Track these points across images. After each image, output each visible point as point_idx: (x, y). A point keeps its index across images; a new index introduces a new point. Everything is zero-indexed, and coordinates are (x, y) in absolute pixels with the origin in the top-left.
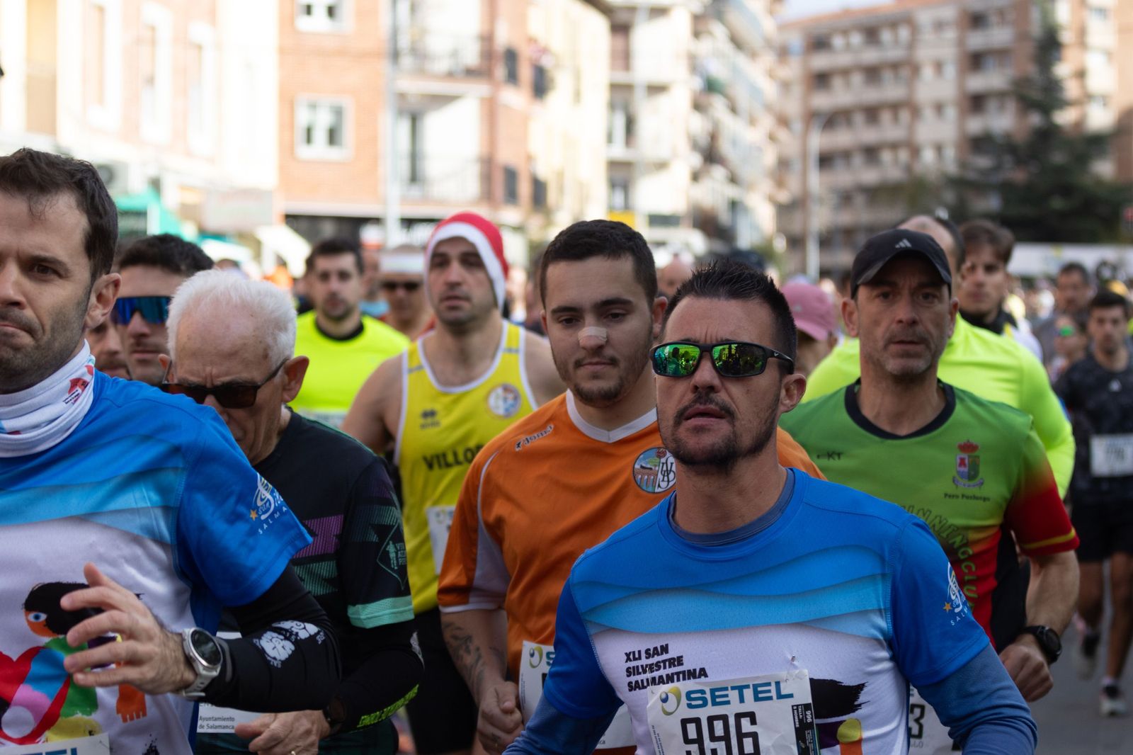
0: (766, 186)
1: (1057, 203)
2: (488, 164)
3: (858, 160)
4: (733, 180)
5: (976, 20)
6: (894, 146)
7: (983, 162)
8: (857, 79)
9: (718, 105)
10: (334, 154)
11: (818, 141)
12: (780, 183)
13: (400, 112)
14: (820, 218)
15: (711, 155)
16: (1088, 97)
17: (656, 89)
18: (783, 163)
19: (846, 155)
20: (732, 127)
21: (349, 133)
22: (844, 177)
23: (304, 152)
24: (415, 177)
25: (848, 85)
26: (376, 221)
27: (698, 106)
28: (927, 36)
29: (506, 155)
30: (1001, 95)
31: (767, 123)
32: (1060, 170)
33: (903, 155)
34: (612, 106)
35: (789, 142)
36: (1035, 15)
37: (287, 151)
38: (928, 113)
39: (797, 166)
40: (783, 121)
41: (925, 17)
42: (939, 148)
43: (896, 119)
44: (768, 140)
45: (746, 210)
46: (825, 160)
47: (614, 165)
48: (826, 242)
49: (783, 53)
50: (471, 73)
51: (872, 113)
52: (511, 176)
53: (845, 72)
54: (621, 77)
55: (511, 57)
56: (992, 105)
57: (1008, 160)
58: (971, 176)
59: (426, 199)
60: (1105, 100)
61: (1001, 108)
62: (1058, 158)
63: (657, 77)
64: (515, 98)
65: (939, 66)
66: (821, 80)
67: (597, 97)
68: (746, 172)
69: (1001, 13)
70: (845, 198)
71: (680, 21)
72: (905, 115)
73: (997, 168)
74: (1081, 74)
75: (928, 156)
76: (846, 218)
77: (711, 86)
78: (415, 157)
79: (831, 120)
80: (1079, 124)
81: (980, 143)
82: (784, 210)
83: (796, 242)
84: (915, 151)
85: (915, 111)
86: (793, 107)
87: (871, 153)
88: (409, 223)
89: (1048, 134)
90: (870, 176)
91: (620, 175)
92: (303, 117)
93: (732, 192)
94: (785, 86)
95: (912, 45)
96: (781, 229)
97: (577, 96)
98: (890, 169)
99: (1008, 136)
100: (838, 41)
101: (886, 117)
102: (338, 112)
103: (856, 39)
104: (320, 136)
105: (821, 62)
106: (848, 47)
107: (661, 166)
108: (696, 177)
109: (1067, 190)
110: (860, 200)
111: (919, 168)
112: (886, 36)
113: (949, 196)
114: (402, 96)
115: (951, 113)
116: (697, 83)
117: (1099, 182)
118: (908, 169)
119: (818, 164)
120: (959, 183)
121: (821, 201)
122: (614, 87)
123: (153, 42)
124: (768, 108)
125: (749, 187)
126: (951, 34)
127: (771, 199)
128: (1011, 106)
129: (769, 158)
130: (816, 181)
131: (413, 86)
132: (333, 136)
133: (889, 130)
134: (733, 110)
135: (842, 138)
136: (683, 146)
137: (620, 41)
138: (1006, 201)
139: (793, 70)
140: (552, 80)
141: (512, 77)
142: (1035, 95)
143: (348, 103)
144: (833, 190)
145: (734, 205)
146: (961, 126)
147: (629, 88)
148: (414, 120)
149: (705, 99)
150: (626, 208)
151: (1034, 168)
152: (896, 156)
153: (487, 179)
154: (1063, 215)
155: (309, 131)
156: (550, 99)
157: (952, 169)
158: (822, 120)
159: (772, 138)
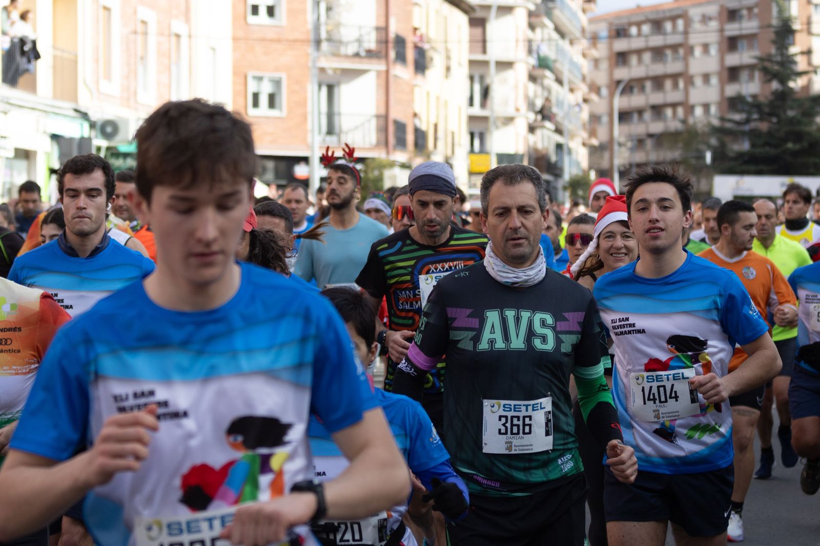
0: (584, 135)
1: (790, 145)
2: (384, 119)
3: (647, 116)
4: (558, 131)
5: (733, 15)
6: (674, 106)
7: (737, 117)
8: (647, 57)
9: (548, 77)
10: (274, 113)
12: (593, 133)
13: (320, 86)
14: (621, 157)
16: (813, 69)
17: (504, 65)
18: (595, 118)
19: (640, 112)
20: (558, 92)
21: (284, 98)
22: (638, 128)
23: (252, 111)
24: (330, 131)
25: (641, 60)
26: (305, 160)
27: (533, 78)
28: (697, 26)
29: (394, 114)
30: (751, 67)
31: (583, 89)
32: (792, 121)
33: (680, 111)
34: (472, 78)
36: (775, 10)
38: (698, 81)
39: (605, 119)
40: (595, 88)
41: (695, 13)
42: (706, 107)
43: (676, 86)
44: (583, 102)
45: (570, 152)
46: (624, 116)
47: (472, 119)
48: (624, 173)
49: (594, 39)
50: (370, 54)
51: (658, 82)
52: (400, 127)
53: (639, 52)
54: (479, 57)
55: (400, 42)
56: (744, 75)
57: (755, 116)
58: (728, 125)
61: (751, 78)
62: (791, 113)
63: (504, 58)
64: (403, 73)
65: (706, 47)
66: (622, 58)
67: (461, 72)
68: (567, 125)
69: (750, 9)
70: (640, 143)
71: (520, 16)
72: (681, 84)
73: (748, 121)
74: (808, 53)
75: (699, 111)
76: (639, 157)
78: (330, 116)
79: (628, 87)
80: (807, 88)
81: (735, 103)
82: (595, 151)
84: (690, 109)
85: (690, 81)
86: (602, 78)
87: (657, 110)
89: (784, 97)
90: (657, 127)
91: (476, 127)
92: (252, 87)
93: (558, 139)
94: (596, 62)
95: (686, 33)
96: (592, 165)
97: (448, 69)
98: (671, 122)
99: (754, 97)
100: (634, 30)
101: (668, 84)
102: (277, 83)
103: (646, 28)
104: (264, 100)
105: (621, 45)
106: (639, 34)
107: (509, 120)
108: (532, 129)
109: (798, 137)
110: (649, 143)
111: (691, 121)
112: (668, 26)
113: (714, 141)
114: (322, 70)
115: (714, 81)
116: (533, 61)
118: (684, 122)
119: (619, 119)
120: (719, 131)
121: (621, 145)
122: (472, 63)
123: (145, 34)
125: (572, 136)
126: (714, 24)
127: (584, 144)
128: (757, 74)
129: (585, 115)
130: (619, 130)
131: (330, 64)
132: (272, 101)
133: (671, 95)
134: (559, 81)
135: (637, 100)
136: (523, 107)
137: (478, 31)
138: (753, 145)
139: (601, 51)
140: (432, 59)
141: (401, 57)
142: (776, 67)
143: (284, 76)
144: (630, 137)
145: (559, 147)
146: (722, 91)
147: (486, 63)
148: (331, 88)
149: (538, 72)
150: (483, 151)
151: (775, 120)
152: (675, 113)
153: (383, 129)
154: (795, 154)
155: (256, 96)
156: (429, 73)
157: (716, 122)
158: (621, 87)
159: (585, 101)
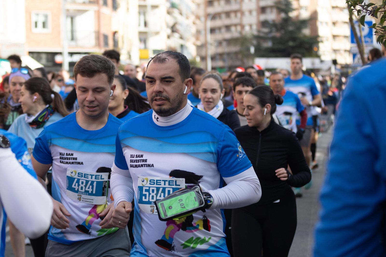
0: (193, 40)
1: (291, 44)
2: (98, 34)
3: (223, 30)
4: (181, 38)
6: (236, 25)
7: (266, 30)
9: (176, 12)
10: (45, 31)
11: (210, 24)
12: (197, 39)
13: (67, 16)
14: (211, 50)
15: (173, 29)
16: (300, 7)
17: (154, 7)
18: (198, 32)
19: (220, 28)
20: (180, 19)
21: (50, 24)
22: (219, 36)
23: (34, 30)
24: (73, 39)
25: (219, 4)
26: (60, 53)
27: (169, 13)
29: (104, 31)
30: (271, 7)
31: (192, 18)
32: (291, 32)
33: (239, 28)
34: (140, 13)
35: (200, 24)
37: (29, 30)
38: (247, 14)
39: (203, 32)
40: (198, 17)
42: (251, 26)
43: (236, 16)
44: (193, 24)
45: (186, 48)
46: (213, 31)
47: (141, 33)
48: (213, 58)
50: (90, 2)
51: (228, 14)
52: (106, 37)
54: (143, 3)
56: (268, 10)
57: (274, 29)
58: (262, 35)
59: (77, 46)
60: (306, 8)
61: (272, 12)
62: (291, 28)
63: (155, 3)
64: (107, 11)
66: (210, 3)
67: (135, 10)
68: (186, 35)
70: (220, 43)
72: (239, 15)
73: (271, 32)
75: (247, 28)
76: (220, 50)
77: (173, 6)
78: (72, 32)
79: (214, 17)
80: (297, 17)
81: (264, 24)
82: (199, 48)
83: (203, 59)
84: (243, 27)
85: (243, 13)
86: (201, 12)
87: (228, 27)
88: (71, 54)
89: (287, 20)
90: (228, 36)
91: (143, 37)
92: (34, 19)
93: (181, 42)
94: (198, 5)
96: (198, 54)
97: (128, 9)
98: (235, 33)
99: (274, 21)
101: (233, 15)
102: (46, 16)
104: (40, 25)
107: (157, 33)
108: (169, 37)
109: (294, 39)
110: (224, 44)
111: (244, 33)
113: (255, 42)
114: (68, 10)
115: (254, 13)
116: (168, 5)
117: (305, 36)
118: (241, 33)
119: (210, 32)
120: (258, 38)
121: (211, 44)
122: (140, 6)
124: (193, 13)
125: (187, 40)
127: (194, 44)
128: (275, 11)
129: (193, 30)
130: (210, 38)
131: (72, 7)
132: (44, 25)
133: (233, 20)
134: (181, 14)
135: (218, 23)
136: (164, 27)
138: (274, 44)
140: (119, 4)
141: (105, 4)
142: (283, 7)
143: (49, 13)
144: (215, 41)
145: (182, 46)
146: (258, 18)
147: (145, 6)
148: (72, 19)
149: (171, 10)
150: (146, 48)
151: (283, 32)
152: (236, 29)
153: (98, 39)
154: (293, 48)
155: (36, 23)
156: (119, 10)
157: (255, 33)
158: (211, 17)
159: (194, 23)
